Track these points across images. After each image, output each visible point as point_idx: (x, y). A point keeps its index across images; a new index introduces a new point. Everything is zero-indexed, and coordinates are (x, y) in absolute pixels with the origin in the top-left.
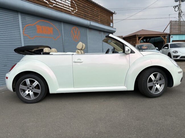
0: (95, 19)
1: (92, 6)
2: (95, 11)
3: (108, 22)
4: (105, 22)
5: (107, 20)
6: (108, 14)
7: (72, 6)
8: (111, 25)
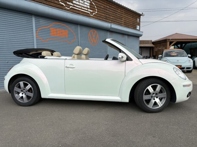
0: (118, 21)
1: (115, 7)
2: (118, 13)
3: (134, 24)
4: (130, 25)
5: (133, 22)
6: (135, 16)
7: (91, 7)
8: (138, 28)
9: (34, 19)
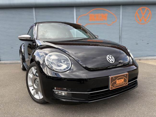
9: (75, 10)
